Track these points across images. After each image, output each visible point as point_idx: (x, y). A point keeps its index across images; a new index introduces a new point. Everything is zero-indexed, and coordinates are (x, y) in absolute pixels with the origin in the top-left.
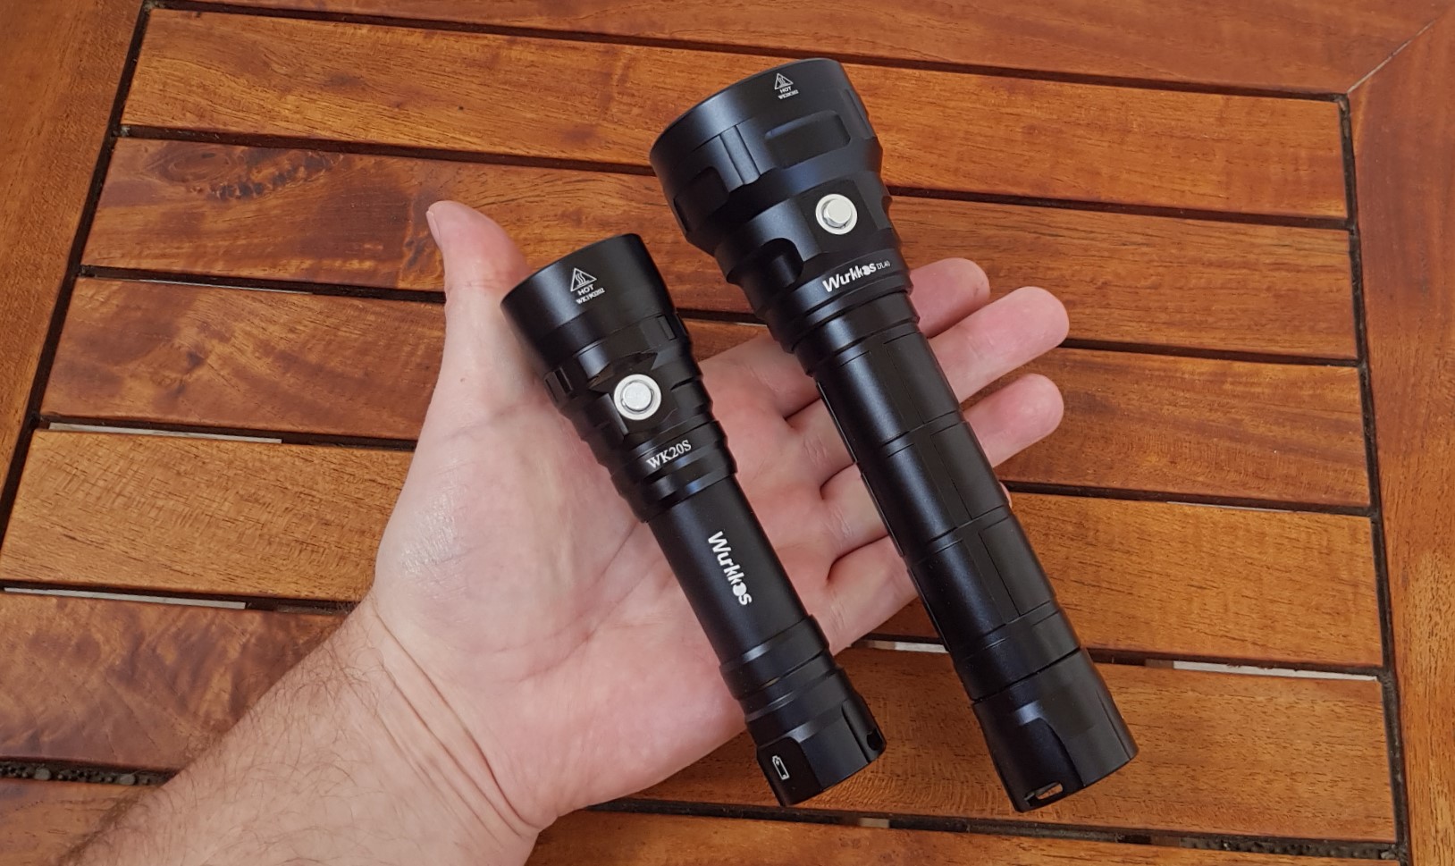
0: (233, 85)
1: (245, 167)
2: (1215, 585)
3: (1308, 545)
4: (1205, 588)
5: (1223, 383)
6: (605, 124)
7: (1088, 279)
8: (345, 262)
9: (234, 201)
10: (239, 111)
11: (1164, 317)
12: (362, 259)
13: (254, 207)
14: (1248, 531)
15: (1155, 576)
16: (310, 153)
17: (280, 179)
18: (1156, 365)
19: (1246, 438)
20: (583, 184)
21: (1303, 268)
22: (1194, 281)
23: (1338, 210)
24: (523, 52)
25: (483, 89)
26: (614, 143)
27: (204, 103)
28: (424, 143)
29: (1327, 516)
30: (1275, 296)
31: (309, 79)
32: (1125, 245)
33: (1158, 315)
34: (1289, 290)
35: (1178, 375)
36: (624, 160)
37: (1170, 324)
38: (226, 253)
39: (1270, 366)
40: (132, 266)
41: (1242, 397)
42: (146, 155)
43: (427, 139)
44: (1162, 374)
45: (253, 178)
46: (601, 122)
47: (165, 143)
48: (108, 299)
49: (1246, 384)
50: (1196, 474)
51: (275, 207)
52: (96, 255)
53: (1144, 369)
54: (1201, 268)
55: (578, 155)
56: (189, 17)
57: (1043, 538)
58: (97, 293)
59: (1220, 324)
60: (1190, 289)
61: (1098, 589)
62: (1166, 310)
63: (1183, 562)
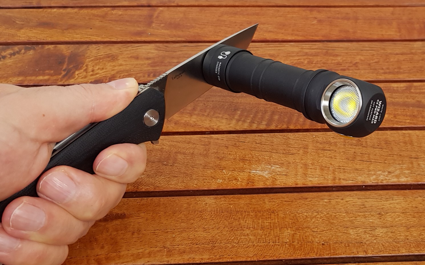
2: (422, 157)
4: (418, 158)
5: (411, 89)
6: (150, 29)
7: (349, 62)
8: (36, 77)
11: (382, 71)
12: (44, 76)
15: (394, 156)
16: (27, 46)
17: (13, 54)
20: (140, 47)
22: (392, 60)
24: (118, 12)
25: (101, 23)
26: (153, 34)
28: (75, 40)
31: (31, 25)
32: (362, 51)
33: (380, 71)
37: (385, 73)
41: (420, 93)
46: (148, 29)
49: (420, 89)
50: (406, 120)
51: (10, 63)
54: (394, 56)
55: (138, 39)
57: (343, 146)
59: (405, 72)
60: (391, 62)
61: (370, 163)
62: (382, 69)
63: (406, 150)
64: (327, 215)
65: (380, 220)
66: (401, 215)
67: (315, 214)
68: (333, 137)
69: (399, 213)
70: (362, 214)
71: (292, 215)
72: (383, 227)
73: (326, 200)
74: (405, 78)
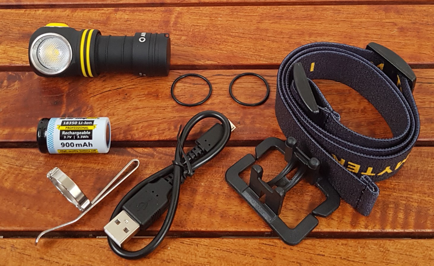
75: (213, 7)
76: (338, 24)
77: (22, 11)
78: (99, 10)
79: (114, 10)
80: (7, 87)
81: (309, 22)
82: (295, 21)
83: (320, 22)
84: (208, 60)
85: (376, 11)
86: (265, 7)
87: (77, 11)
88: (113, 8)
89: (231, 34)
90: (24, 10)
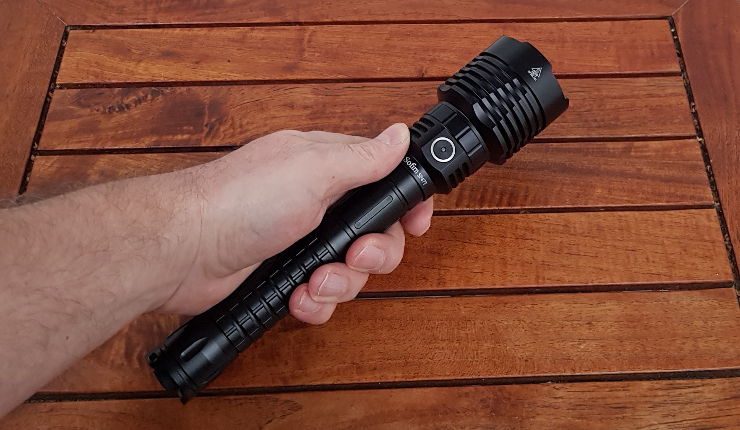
0: (113, 61)
1: (120, 97)
2: (640, 248)
3: (685, 225)
4: (636, 251)
5: (630, 152)
6: (302, 62)
8: (174, 136)
9: (115, 113)
10: (116, 72)
11: (595, 124)
12: (183, 135)
13: (125, 115)
14: (654, 221)
15: (608, 247)
16: (153, 88)
17: (138, 102)
18: (595, 146)
19: (645, 177)
20: (293, 89)
21: (662, 96)
22: (608, 106)
23: (676, 68)
24: (258, 34)
25: (239, 51)
26: (308, 70)
27: (98, 70)
28: (211, 79)
29: (693, 211)
30: (651, 109)
31: (150, 55)
32: (570, 92)
33: (591, 123)
34: (657, 106)
35: (607, 150)
36: (313, 77)
37: (599, 127)
38: (112, 138)
39: (653, 142)
40: (64, 148)
41: (641, 158)
42: (69, 96)
43: (212, 76)
44: (599, 151)
45: (124, 102)
46: (300, 61)
47: (79, 90)
48: (52, 165)
49: (642, 152)
50: (622, 196)
51: (137, 114)
52: (45, 145)
53: (589, 149)
54: (611, 100)
55: (290, 77)
56: (89, 32)
57: (547, 234)
58: (46, 162)
59: (625, 124)
60: (607, 110)
61: (579, 256)
62: (596, 120)
63: (622, 239)
64: (530, 325)
65: (591, 331)
66: (613, 324)
67: (517, 323)
68: (536, 222)
69: (611, 322)
70: (570, 323)
71: (491, 324)
72: (593, 340)
73: (529, 306)
74: (623, 135)
75: (345, 26)
76: (460, 41)
77: (160, 31)
78: (235, 29)
79: (250, 29)
80: (152, 100)
81: (434, 39)
82: (421, 38)
83: (444, 39)
84: (340, 74)
85: (495, 29)
86: (394, 25)
87: (214, 30)
88: (250, 27)
89: (362, 50)
90: (162, 29)
